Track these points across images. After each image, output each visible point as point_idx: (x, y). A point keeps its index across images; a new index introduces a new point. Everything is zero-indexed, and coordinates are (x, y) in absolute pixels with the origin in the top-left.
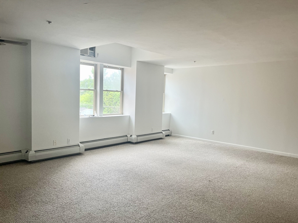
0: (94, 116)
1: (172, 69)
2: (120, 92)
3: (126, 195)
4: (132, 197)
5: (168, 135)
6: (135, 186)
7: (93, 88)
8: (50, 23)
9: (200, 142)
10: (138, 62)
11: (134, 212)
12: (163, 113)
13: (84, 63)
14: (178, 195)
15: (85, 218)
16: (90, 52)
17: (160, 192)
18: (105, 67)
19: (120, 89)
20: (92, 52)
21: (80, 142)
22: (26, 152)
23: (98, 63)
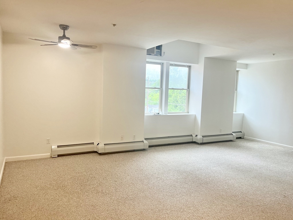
0: (159, 114)
1: (247, 64)
2: (186, 90)
3: (181, 198)
4: (188, 202)
5: (240, 138)
6: (192, 191)
7: (159, 87)
8: (115, 26)
9: (280, 148)
10: (206, 58)
11: (186, 219)
12: (234, 113)
13: (151, 62)
14: (241, 209)
15: (136, 216)
16: (156, 51)
17: (220, 202)
18: (172, 65)
19: (186, 88)
20: (158, 52)
21: (145, 139)
22: (98, 145)
23: (165, 62)
